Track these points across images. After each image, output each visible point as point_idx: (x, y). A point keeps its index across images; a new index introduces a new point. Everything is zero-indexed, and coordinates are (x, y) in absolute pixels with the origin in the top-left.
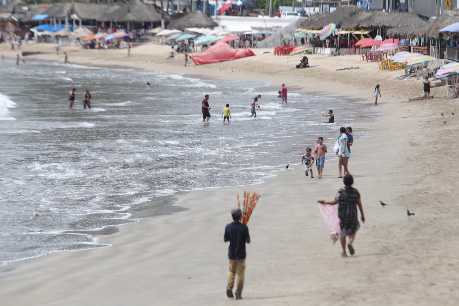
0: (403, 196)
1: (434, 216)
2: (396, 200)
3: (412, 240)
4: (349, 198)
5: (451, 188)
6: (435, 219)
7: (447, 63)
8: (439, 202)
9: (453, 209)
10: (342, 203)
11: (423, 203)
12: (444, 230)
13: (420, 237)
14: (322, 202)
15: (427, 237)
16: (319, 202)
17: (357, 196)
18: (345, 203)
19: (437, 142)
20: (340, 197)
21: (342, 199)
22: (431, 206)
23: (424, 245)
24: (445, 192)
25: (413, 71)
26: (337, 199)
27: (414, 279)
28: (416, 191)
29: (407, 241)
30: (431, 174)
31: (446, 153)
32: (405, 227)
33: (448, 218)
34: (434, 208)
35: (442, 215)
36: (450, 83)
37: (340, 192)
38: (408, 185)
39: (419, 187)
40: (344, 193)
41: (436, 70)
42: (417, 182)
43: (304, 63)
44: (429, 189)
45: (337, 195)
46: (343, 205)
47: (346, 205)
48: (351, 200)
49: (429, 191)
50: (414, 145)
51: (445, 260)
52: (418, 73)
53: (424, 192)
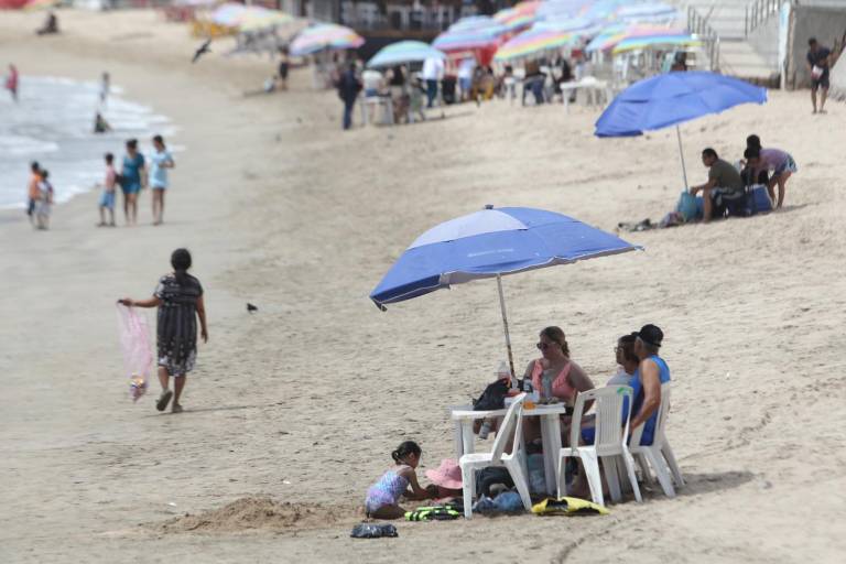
0: (230, 272)
1: (286, 307)
2: (217, 278)
3: (246, 352)
4: (182, 295)
5: (317, 255)
6: (289, 313)
7: (311, 25)
8: (296, 282)
9: (322, 295)
10: (167, 304)
11: (268, 284)
12: (305, 333)
13: (260, 346)
14: (127, 303)
15: (274, 347)
16: (121, 301)
17: (196, 292)
18: (174, 305)
19: (293, 173)
20: (164, 292)
21: (167, 296)
22: (281, 290)
23: (268, 361)
24: (306, 264)
25: (251, 40)
26: (159, 296)
27: (249, 424)
28: (255, 262)
29: (237, 355)
30: (282, 231)
31: (310, 192)
32: (234, 328)
33: (312, 311)
34: (285, 293)
35: (300, 306)
36: (317, 62)
37: (164, 282)
38: (241, 251)
39: (260, 254)
40: (172, 285)
41: (293, 38)
42: (255, 246)
43: (52, 27)
44: (278, 258)
45: (158, 287)
46: (169, 309)
47: (175, 307)
48: (185, 299)
49: (277, 262)
50: (251, 177)
51: (305, 388)
52: (260, 44)
53: (268, 263)
